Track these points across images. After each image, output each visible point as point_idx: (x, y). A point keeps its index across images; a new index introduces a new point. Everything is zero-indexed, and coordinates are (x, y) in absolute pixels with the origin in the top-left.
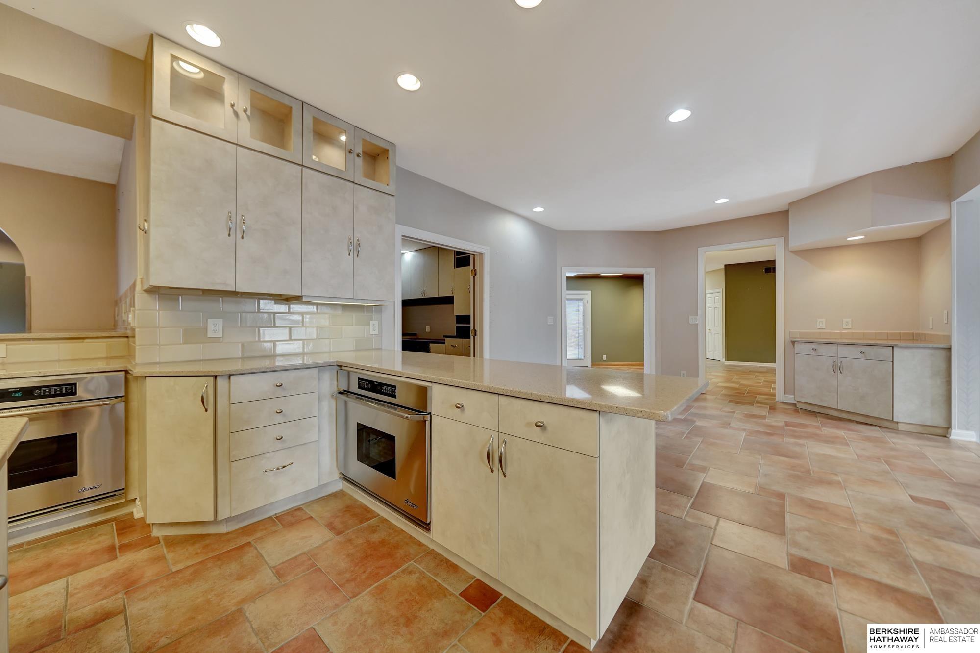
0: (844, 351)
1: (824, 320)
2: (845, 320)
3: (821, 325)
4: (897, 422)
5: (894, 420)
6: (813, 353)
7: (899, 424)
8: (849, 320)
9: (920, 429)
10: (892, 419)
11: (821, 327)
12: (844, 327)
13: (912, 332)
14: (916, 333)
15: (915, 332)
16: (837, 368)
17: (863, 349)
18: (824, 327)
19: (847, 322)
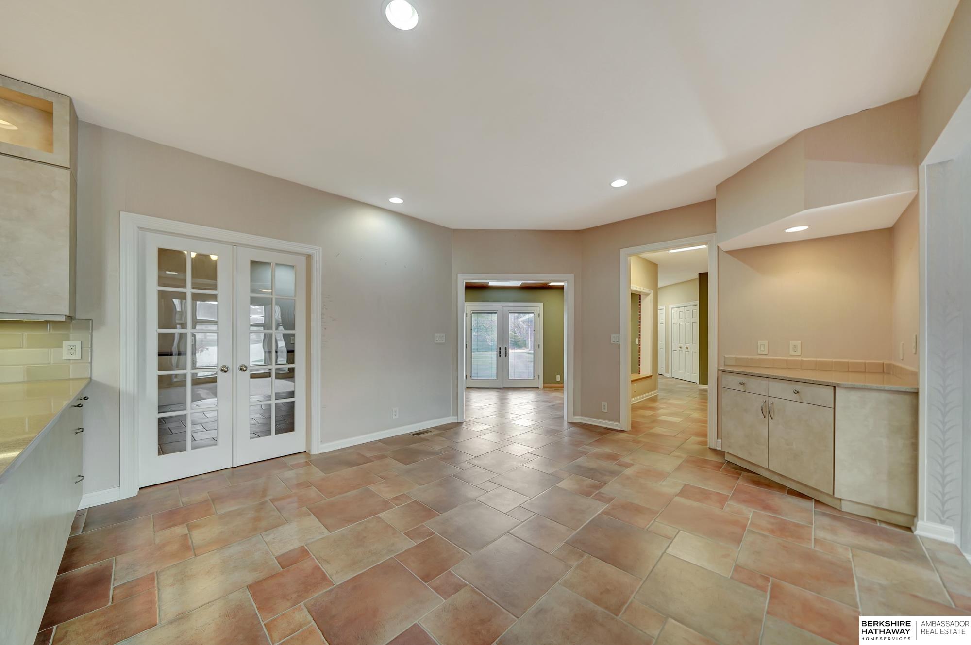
0: (777, 388)
1: (766, 342)
2: (792, 343)
3: (762, 349)
4: (840, 499)
5: (836, 495)
6: (741, 388)
7: (843, 502)
8: (798, 343)
9: (870, 513)
10: (832, 494)
11: (763, 353)
12: (792, 353)
13: (881, 362)
14: (886, 364)
15: (886, 362)
16: (768, 412)
17: (798, 387)
18: (766, 352)
19: (795, 346)
